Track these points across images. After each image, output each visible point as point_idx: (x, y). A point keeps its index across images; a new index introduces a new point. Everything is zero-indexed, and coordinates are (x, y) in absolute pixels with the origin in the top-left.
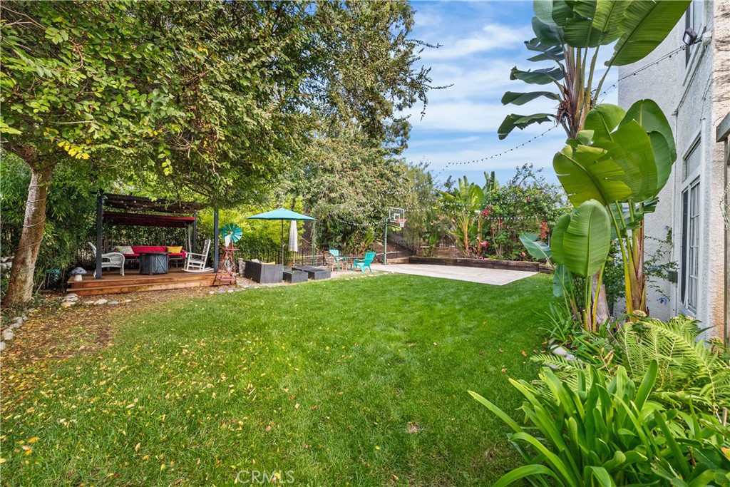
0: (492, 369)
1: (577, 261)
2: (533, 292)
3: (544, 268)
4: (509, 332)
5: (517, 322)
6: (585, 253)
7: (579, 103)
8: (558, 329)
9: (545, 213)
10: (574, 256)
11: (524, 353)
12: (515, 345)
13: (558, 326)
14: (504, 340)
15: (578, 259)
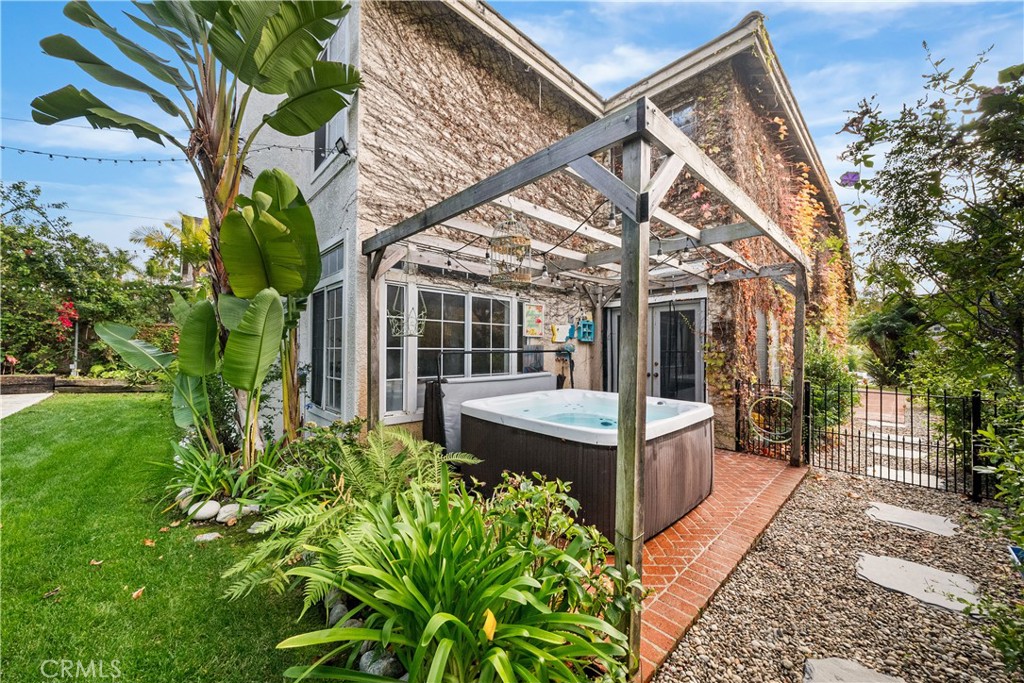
0: (104, 609)
1: (243, 370)
2: (73, 431)
3: (68, 384)
4: (83, 521)
5: (86, 496)
6: (254, 359)
7: (221, 144)
8: (202, 478)
9: (70, 285)
10: (241, 364)
11: (148, 543)
12: (118, 538)
13: (201, 471)
14: (87, 540)
15: (245, 367)
